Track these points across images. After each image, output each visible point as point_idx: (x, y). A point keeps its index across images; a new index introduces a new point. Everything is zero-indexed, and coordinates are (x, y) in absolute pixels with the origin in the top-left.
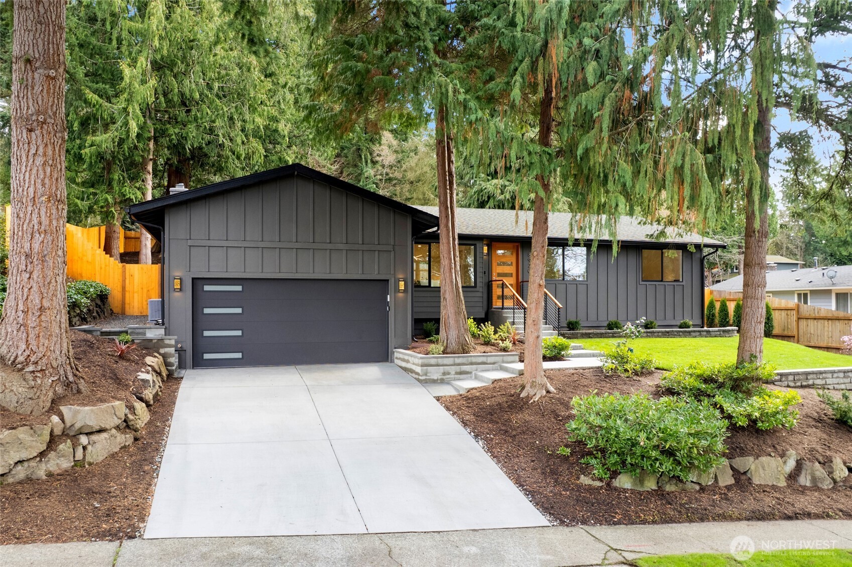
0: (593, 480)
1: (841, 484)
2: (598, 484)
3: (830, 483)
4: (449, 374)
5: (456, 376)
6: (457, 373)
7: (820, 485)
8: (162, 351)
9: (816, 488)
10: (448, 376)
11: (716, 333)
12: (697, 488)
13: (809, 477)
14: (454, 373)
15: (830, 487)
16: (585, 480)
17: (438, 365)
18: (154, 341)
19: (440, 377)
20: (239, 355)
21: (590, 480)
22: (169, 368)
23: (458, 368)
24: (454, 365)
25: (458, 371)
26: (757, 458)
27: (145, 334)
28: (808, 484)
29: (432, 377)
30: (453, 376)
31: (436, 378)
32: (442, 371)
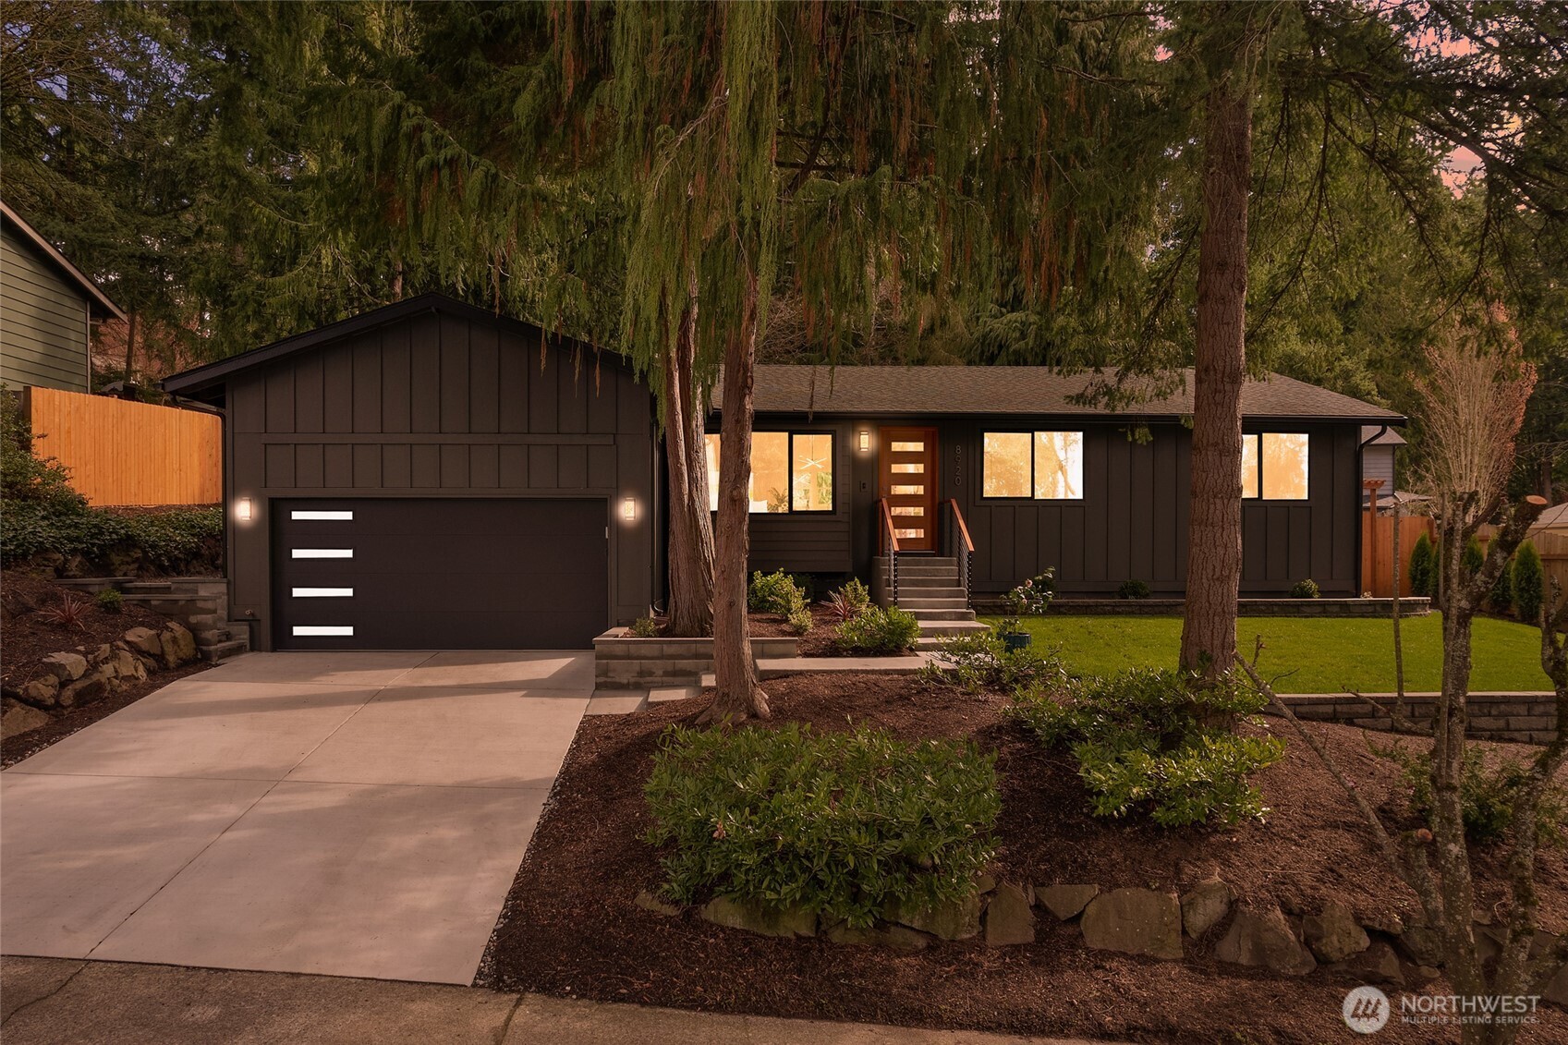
0: (662, 903)
1: (1342, 967)
2: (670, 911)
3: (1304, 963)
4: (651, 674)
5: (665, 679)
6: (666, 674)
7: (1275, 965)
8: (193, 619)
9: (1262, 971)
10: (649, 679)
11: (1364, 609)
12: (921, 943)
13: (1247, 945)
14: (661, 673)
15: (1304, 972)
16: (645, 900)
17: (629, 657)
18: (181, 603)
19: (632, 680)
20: (348, 631)
21: (656, 902)
22: (204, 648)
23: (669, 664)
24: (662, 657)
25: (670, 669)
26: (1110, 891)
27: (196, 592)
28: (1244, 960)
29: (617, 680)
30: (659, 679)
31: (625, 681)
32: (638, 668)
